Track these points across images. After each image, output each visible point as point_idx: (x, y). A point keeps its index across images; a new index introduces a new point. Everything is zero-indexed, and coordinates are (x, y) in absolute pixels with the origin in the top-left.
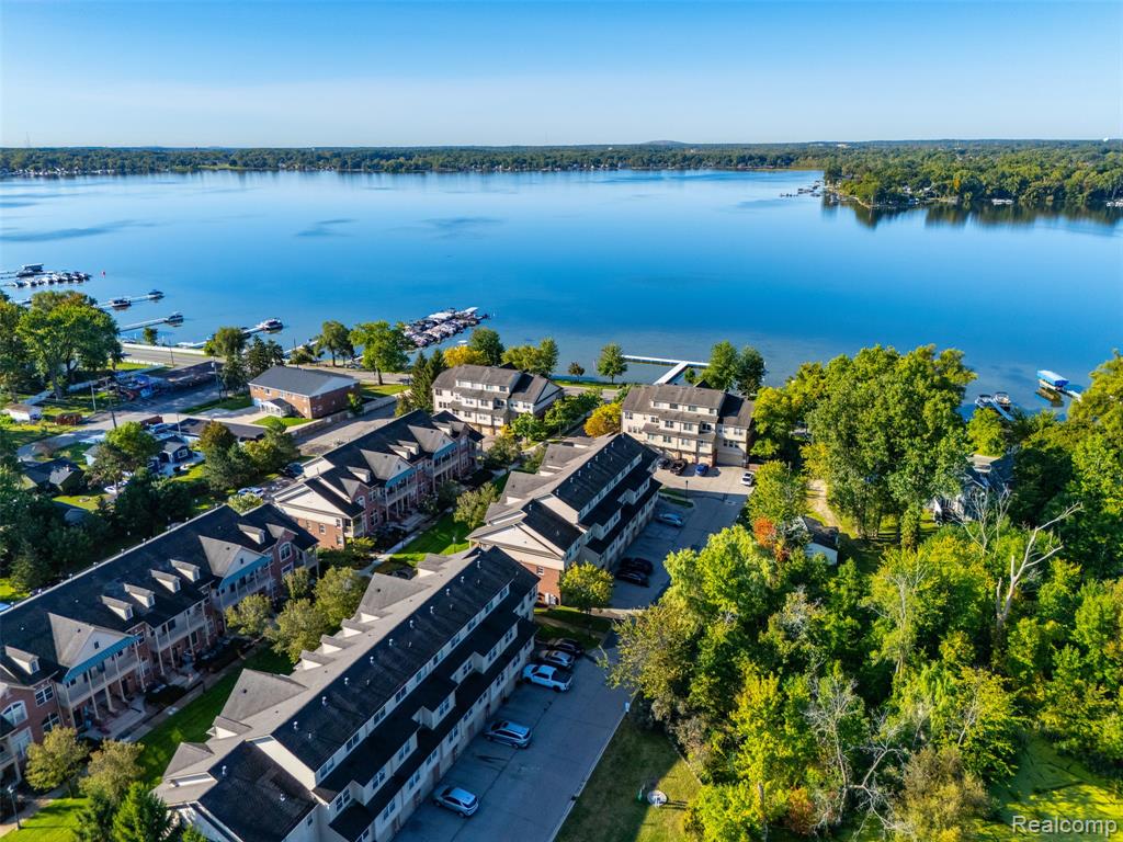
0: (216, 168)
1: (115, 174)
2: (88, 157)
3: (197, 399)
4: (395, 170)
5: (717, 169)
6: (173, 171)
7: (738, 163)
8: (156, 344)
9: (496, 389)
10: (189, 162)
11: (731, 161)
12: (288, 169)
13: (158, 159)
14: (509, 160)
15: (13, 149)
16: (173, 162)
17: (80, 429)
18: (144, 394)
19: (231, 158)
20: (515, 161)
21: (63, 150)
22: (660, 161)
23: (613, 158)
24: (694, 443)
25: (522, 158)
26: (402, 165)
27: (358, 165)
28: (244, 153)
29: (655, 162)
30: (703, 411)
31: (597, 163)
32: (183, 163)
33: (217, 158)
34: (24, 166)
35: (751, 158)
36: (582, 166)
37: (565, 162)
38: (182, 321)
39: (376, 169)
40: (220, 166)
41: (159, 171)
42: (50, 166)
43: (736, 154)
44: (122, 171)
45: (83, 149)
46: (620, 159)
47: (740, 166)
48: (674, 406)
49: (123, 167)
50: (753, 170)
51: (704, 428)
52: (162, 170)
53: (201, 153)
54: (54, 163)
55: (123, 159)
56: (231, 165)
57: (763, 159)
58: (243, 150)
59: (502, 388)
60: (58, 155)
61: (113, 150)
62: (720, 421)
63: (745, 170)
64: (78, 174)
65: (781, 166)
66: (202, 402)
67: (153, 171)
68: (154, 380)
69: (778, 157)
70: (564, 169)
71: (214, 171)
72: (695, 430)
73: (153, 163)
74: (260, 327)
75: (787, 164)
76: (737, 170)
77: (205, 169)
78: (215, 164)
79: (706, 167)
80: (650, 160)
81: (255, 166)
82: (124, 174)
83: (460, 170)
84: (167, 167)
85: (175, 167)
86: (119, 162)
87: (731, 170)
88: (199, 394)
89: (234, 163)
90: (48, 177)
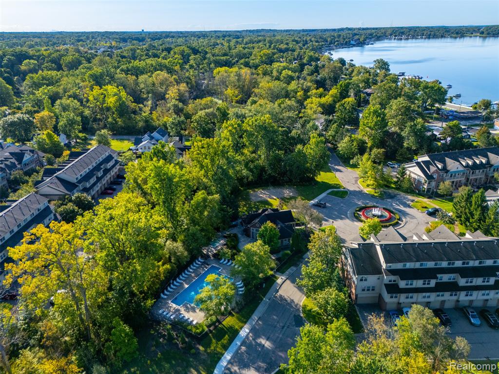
0: (472, 35)
1: (425, 38)
2: (416, 31)
3: (470, 122)
6: (451, 37)
8: (451, 103)
10: (459, 33)
13: (446, 31)
15: (387, 28)
16: (452, 33)
17: (429, 124)
18: (450, 117)
19: (480, 31)
21: (406, 28)
28: (489, 28)
32: (457, 33)
33: (474, 31)
34: (391, 35)
38: (460, 97)
40: (474, 34)
41: (445, 37)
42: (401, 34)
44: (429, 37)
45: (414, 27)
49: (430, 35)
52: (446, 36)
53: (466, 29)
54: (403, 33)
55: (431, 31)
56: (480, 34)
58: (488, 26)
60: (404, 30)
61: (426, 27)
64: (410, 38)
66: (472, 124)
67: (442, 37)
68: (455, 113)
71: (471, 37)
73: (443, 33)
74: (496, 103)
77: (466, 36)
78: (472, 33)
81: (493, 34)
82: (429, 38)
84: (449, 35)
85: (452, 35)
86: (429, 33)
88: (471, 121)
89: (482, 33)
90: (398, 39)
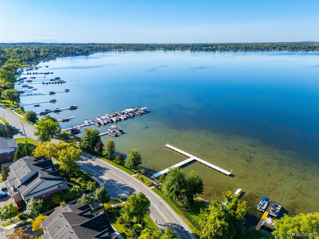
12: (177, 50)
14: (243, 47)
20: (245, 48)
22: (299, 48)
23: (281, 47)
26: (209, 49)
27: (196, 49)
29: (296, 48)
39: (201, 50)
46: (283, 47)
73: (144, 48)
78: (159, 48)
79: (317, 50)
81: (169, 49)
83: (226, 50)
85: (149, 49)
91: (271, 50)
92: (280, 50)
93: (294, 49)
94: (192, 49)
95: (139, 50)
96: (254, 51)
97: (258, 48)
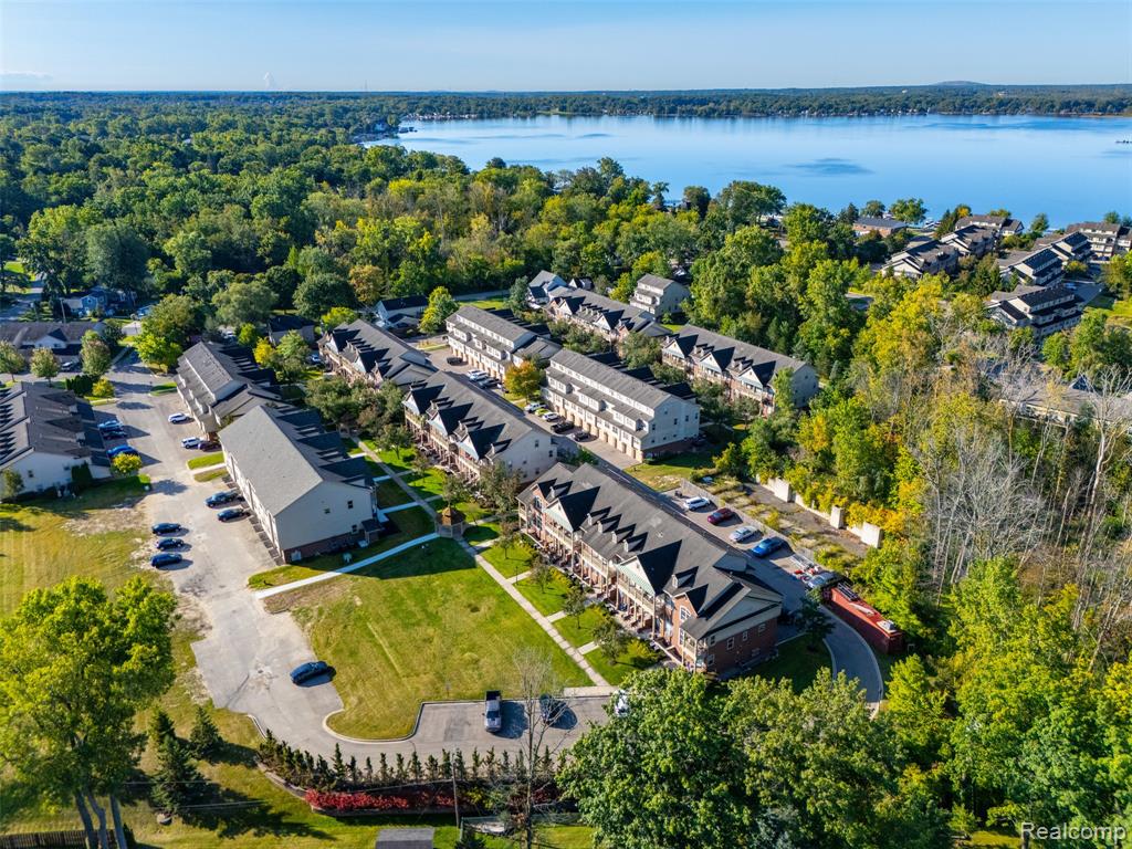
4: (708, 116)
5: (1037, 115)
7: (1061, 109)
9: (994, 225)
11: (1053, 106)
12: (610, 114)
14: (814, 105)
20: (821, 107)
22: (973, 107)
23: (920, 102)
24: (1103, 247)
25: (827, 103)
26: (714, 111)
27: (673, 111)
29: (967, 107)
30: (1109, 233)
31: (905, 108)
35: (1077, 104)
36: (889, 111)
37: (872, 107)
39: (689, 115)
43: (1058, 99)
46: (930, 103)
47: (1062, 112)
48: (1094, 231)
50: (1079, 116)
51: (1109, 240)
57: (1090, 105)
59: (998, 224)
62: (1118, 237)
63: (1069, 116)
65: (1111, 113)
69: (1108, 103)
70: (871, 114)
72: (1105, 241)
75: (1119, 111)
76: (1059, 116)
79: (1025, 112)
80: (962, 105)
83: (768, 115)
87: (1052, 116)
91: (896, 113)
92: (922, 112)
93: (960, 110)
94: (659, 112)
95: (489, 117)
96: (850, 117)
97: (860, 108)
